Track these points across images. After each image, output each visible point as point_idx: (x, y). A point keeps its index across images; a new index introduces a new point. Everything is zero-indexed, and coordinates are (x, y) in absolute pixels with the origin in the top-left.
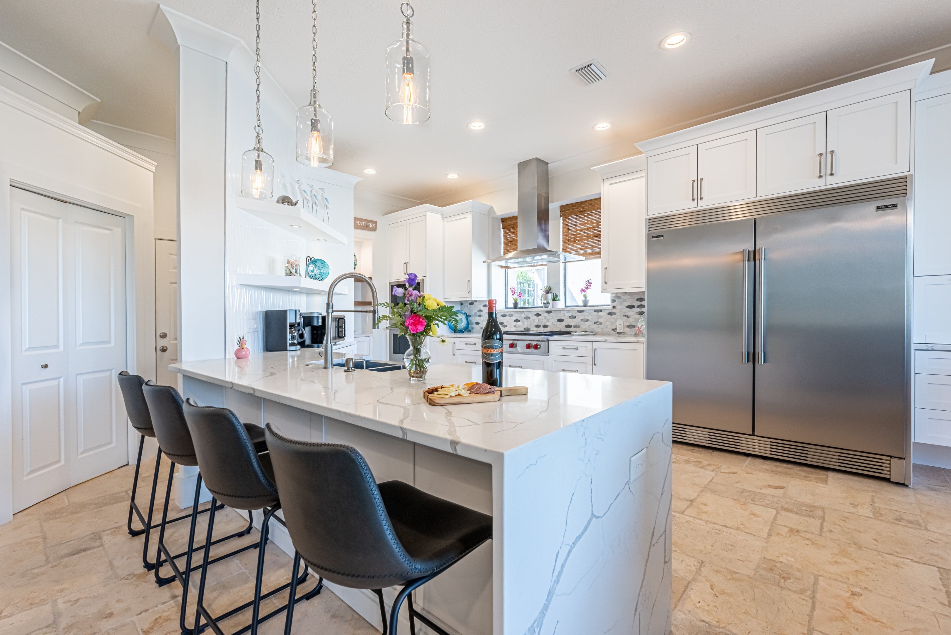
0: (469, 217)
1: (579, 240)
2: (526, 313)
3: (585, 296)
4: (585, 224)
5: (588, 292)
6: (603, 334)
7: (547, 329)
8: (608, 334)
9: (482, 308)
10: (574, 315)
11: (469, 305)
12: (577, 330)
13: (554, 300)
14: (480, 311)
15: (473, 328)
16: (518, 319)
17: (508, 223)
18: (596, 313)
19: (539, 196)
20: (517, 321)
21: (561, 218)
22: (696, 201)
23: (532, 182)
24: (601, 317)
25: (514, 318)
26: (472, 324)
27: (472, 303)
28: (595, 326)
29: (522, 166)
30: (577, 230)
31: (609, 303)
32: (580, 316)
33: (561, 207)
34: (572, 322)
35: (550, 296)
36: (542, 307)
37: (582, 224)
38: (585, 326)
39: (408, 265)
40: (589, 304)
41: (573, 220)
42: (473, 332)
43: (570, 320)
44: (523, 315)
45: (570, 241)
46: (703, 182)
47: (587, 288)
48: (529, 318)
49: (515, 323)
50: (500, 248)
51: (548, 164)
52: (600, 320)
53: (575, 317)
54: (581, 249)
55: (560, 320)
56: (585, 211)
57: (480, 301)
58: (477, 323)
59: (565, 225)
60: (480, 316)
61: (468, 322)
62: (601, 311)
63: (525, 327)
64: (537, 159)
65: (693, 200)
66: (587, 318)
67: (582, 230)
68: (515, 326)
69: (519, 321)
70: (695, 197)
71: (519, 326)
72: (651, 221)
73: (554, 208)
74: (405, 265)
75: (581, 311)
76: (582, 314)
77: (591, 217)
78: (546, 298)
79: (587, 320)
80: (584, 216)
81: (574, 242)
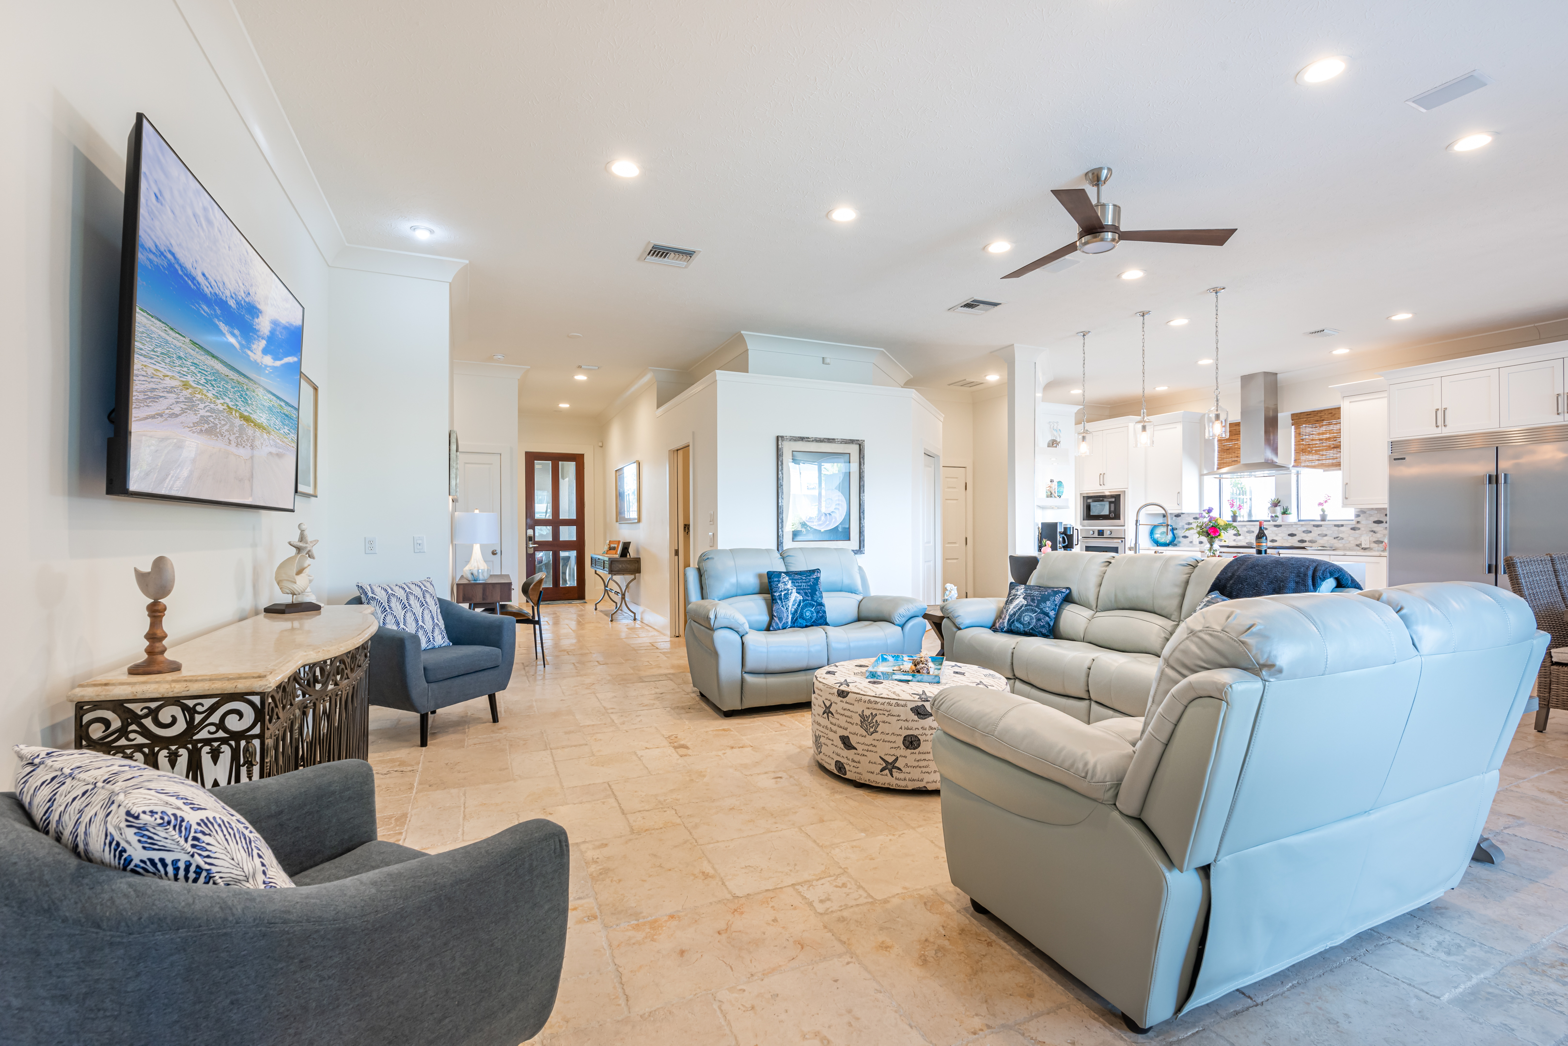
0: (1179, 428)
1: (1316, 450)
2: (1248, 527)
3: (1323, 511)
4: (1323, 434)
5: (1325, 506)
6: (1345, 549)
7: (1275, 544)
8: (1350, 549)
10: (1309, 529)
11: (1173, 518)
12: (1314, 545)
13: (1284, 513)
14: (1189, 524)
15: (1179, 542)
18: (1337, 528)
19: (1267, 409)
21: (1293, 427)
22: (1440, 427)
23: (1258, 398)
24: (1343, 532)
26: (1178, 537)
27: (1178, 516)
28: (1335, 541)
29: (1247, 380)
30: (1312, 440)
31: (1352, 517)
32: (1316, 531)
33: (1293, 415)
34: (1307, 537)
35: (1279, 510)
36: (1269, 521)
37: (1319, 434)
38: (1322, 541)
39: (1105, 476)
40: (1328, 518)
41: (1306, 429)
42: (1179, 546)
43: (1304, 535)
44: (1245, 529)
45: (1304, 451)
46: (1447, 412)
47: (1326, 502)
48: (1253, 532)
49: (1235, 537)
50: (1214, 457)
51: (1277, 374)
52: (1341, 535)
53: (1311, 532)
54: (1319, 460)
55: (1292, 535)
56: (1323, 420)
57: (1188, 514)
58: (1185, 537)
59: (1298, 434)
61: (1174, 535)
62: (1342, 526)
63: (1247, 541)
64: (1264, 372)
65: (1437, 426)
66: (1325, 533)
67: (1320, 440)
68: (1234, 540)
70: (1439, 423)
71: (1240, 541)
72: (1393, 444)
73: (1284, 418)
74: (1102, 476)
75: (1317, 526)
76: (1319, 528)
77: (1331, 427)
78: (1274, 512)
79: (1326, 535)
80: (1323, 426)
81: (1310, 452)
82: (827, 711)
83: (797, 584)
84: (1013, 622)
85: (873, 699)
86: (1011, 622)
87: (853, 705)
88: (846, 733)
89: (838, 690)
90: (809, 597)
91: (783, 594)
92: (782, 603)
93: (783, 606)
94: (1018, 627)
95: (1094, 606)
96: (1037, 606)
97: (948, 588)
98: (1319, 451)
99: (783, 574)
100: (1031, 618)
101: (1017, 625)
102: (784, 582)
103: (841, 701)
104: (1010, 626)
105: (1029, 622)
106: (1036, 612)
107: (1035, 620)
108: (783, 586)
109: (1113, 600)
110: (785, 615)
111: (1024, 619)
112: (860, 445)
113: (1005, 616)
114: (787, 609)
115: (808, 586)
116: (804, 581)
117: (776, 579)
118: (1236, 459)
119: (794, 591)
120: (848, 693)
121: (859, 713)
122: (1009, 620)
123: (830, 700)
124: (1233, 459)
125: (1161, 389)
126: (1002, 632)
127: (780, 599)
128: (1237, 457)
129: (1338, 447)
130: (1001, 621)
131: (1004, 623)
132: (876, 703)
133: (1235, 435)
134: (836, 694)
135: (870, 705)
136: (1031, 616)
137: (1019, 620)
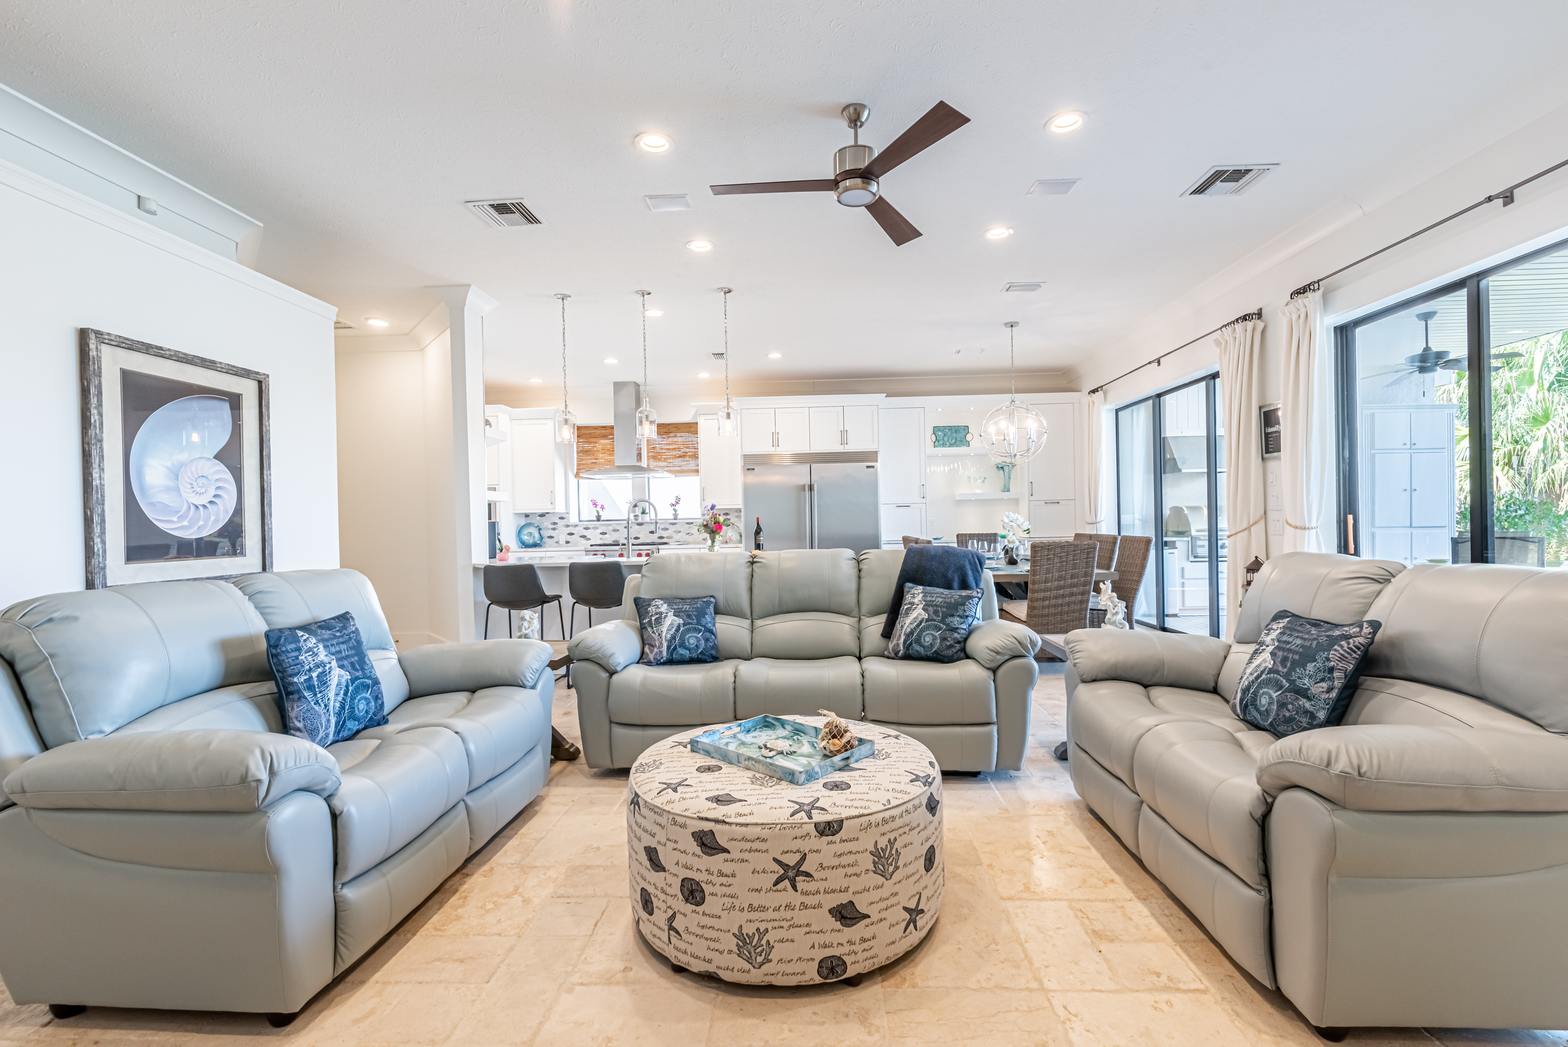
0: (551, 424)
3: (675, 510)
5: (678, 507)
6: (695, 543)
8: (699, 543)
9: (557, 521)
10: (667, 527)
11: (538, 518)
12: (671, 540)
13: (643, 513)
14: (555, 523)
15: (545, 543)
16: (605, 532)
17: (583, 431)
18: (687, 525)
20: (603, 533)
22: (775, 447)
23: (630, 405)
24: (692, 528)
25: (600, 531)
26: (545, 538)
27: (542, 515)
28: (687, 536)
29: (618, 386)
30: (662, 449)
31: (700, 516)
32: (672, 529)
34: (665, 534)
35: (638, 510)
36: (631, 520)
37: (667, 444)
38: (677, 537)
40: (679, 517)
42: (544, 547)
43: (662, 532)
44: (611, 528)
47: (677, 503)
48: (618, 530)
49: (602, 536)
51: (641, 385)
52: (691, 532)
53: (668, 529)
54: (667, 467)
55: (652, 532)
56: (670, 433)
57: (554, 513)
60: (554, 529)
61: (542, 536)
62: (692, 523)
64: (633, 382)
65: (773, 446)
66: (679, 529)
67: (668, 449)
68: (601, 539)
69: (606, 533)
70: (774, 444)
71: (606, 539)
72: (745, 457)
75: (672, 524)
76: (674, 526)
79: (680, 532)
80: (669, 437)
81: (660, 460)
82: (791, 874)
83: (333, 650)
84: (675, 648)
85: (887, 814)
86: (671, 649)
87: (857, 839)
88: (844, 899)
89: (816, 825)
90: (358, 670)
91: (314, 675)
92: (315, 695)
93: (317, 703)
94: (682, 655)
95: (749, 614)
96: (699, 623)
97: (527, 618)
98: (668, 458)
99: (300, 633)
100: (698, 640)
101: (682, 651)
102: (310, 650)
103: (831, 843)
104: (672, 654)
105: (696, 646)
106: (700, 631)
107: (703, 642)
108: (310, 659)
109: (777, 603)
110: (324, 720)
111: (689, 642)
112: (260, 382)
113: (661, 643)
114: (326, 706)
115: (351, 648)
116: (341, 640)
117: (293, 646)
118: (595, 461)
119: (334, 664)
120: (841, 822)
121: (869, 850)
122: (668, 647)
123: (798, 851)
124: (593, 461)
125: (536, 381)
126: (657, 664)
127: (311, 688)
128: (596, 459)
129: (695, 456)
130: (656, 650)
131: (661, 652)
132: (893, 818)
133: (594, 438)
134: (814, 832)
135: (886, 828)
136: (696, 637)
137: (682, 645)
